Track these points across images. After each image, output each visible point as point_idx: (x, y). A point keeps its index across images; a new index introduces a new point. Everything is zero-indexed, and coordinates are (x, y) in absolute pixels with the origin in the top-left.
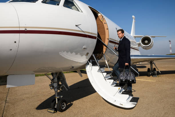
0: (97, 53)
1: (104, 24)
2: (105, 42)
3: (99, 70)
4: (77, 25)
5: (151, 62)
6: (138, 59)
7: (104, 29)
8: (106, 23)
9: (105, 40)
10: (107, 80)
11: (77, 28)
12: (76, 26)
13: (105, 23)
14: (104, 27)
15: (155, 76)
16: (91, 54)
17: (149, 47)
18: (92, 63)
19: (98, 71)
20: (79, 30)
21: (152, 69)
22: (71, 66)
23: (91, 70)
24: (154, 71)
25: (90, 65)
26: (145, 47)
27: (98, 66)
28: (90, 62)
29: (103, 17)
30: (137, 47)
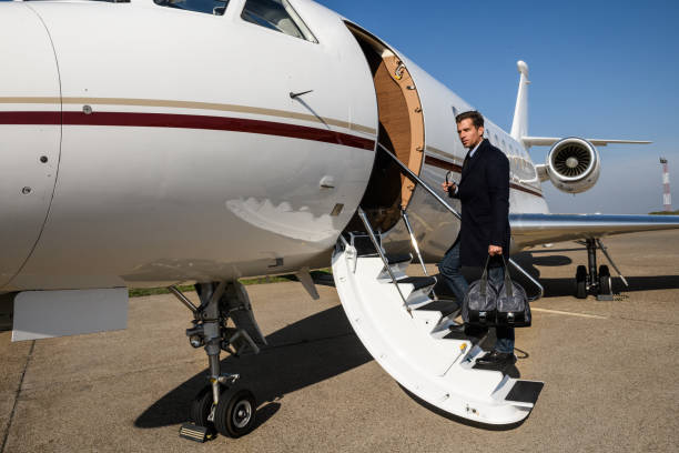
0: (378, 206)
1: (405, 93)
2: (407, 164)
3: (386, 275)
5: (591, 243)
6: (541, 230)
7: (407, 110)
8: (415, 89)
9: (409, 152)
10: (413, 312)
13: (409, 88)
14: (405, 104)
15: (607, 296)
16: (355, 210)
18: (356, 246)
19: (379, 278)
24: (605, 279)
25: (349, 252)
26: (566, 182)
27: (378, 256)
28: (349, 241)
29: (402, 65)
30: (536, 183)
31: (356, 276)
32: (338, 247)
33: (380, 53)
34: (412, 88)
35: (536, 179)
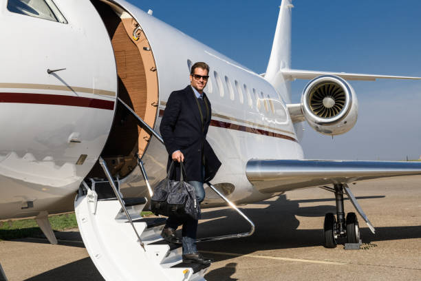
0: (116, 155)
1: (142, 52)
2: (143, 117)
3: (123, 216)
4: (51, 69)
5: (339, 189)
6: (279, 177)
7: (143, 68)
8: (150, 50)
9: (145, 107)
11: (52, 80)
12: (50, 72)
13: (145, 49)
14: (141, 63)
15: (354, 245)
16: (96, 159)
17: (338, 125)
18: (96, 190)
19: (116, 219)
20: (60, 83)
21: (341, 217)
22: (25, 201)
23: (95, 214)
24: (350, 226)
25: (90, 196)
26: (321, 124)
27: (117, 199)
28: (90, 186)
29: (140, 28)
30: (288, 125)
31: (96, 216)
32: (81, 192)
33: (119, 15)
34: (148, 49)
35: (288, 121)
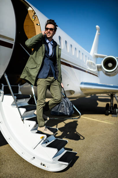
1: (36, 26)
8: (40, 25)
10: (25, 121)
13: (37, 24)
19: (12, 105)
23: (2, 101)
29: (36, 14)
30: (96, 71)
33: (27, 8)
34: (39, 24)
35: (96, 70)
